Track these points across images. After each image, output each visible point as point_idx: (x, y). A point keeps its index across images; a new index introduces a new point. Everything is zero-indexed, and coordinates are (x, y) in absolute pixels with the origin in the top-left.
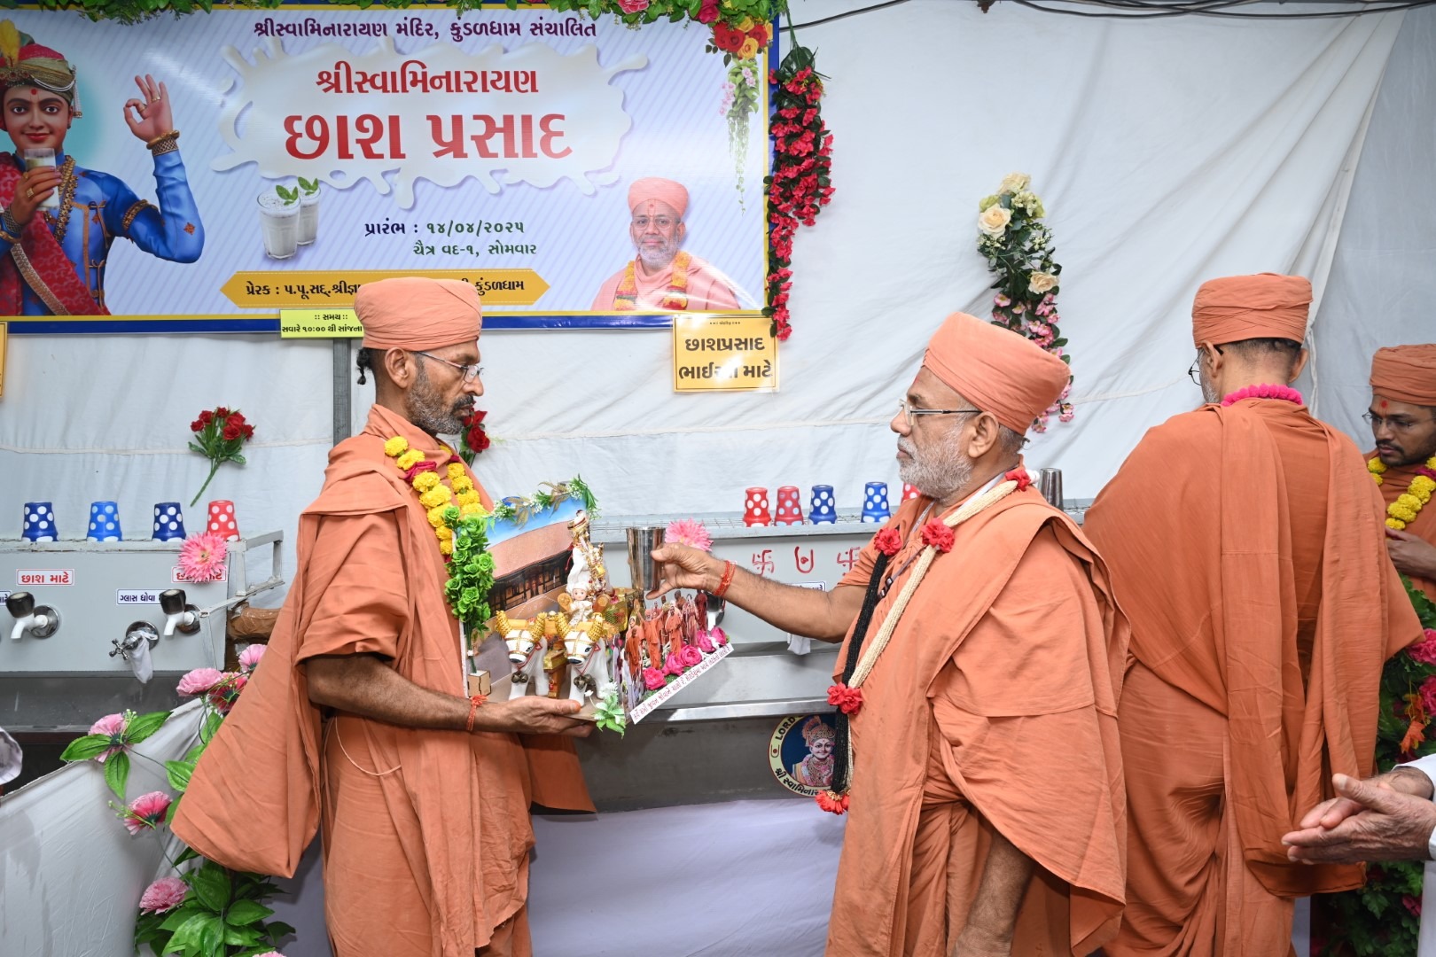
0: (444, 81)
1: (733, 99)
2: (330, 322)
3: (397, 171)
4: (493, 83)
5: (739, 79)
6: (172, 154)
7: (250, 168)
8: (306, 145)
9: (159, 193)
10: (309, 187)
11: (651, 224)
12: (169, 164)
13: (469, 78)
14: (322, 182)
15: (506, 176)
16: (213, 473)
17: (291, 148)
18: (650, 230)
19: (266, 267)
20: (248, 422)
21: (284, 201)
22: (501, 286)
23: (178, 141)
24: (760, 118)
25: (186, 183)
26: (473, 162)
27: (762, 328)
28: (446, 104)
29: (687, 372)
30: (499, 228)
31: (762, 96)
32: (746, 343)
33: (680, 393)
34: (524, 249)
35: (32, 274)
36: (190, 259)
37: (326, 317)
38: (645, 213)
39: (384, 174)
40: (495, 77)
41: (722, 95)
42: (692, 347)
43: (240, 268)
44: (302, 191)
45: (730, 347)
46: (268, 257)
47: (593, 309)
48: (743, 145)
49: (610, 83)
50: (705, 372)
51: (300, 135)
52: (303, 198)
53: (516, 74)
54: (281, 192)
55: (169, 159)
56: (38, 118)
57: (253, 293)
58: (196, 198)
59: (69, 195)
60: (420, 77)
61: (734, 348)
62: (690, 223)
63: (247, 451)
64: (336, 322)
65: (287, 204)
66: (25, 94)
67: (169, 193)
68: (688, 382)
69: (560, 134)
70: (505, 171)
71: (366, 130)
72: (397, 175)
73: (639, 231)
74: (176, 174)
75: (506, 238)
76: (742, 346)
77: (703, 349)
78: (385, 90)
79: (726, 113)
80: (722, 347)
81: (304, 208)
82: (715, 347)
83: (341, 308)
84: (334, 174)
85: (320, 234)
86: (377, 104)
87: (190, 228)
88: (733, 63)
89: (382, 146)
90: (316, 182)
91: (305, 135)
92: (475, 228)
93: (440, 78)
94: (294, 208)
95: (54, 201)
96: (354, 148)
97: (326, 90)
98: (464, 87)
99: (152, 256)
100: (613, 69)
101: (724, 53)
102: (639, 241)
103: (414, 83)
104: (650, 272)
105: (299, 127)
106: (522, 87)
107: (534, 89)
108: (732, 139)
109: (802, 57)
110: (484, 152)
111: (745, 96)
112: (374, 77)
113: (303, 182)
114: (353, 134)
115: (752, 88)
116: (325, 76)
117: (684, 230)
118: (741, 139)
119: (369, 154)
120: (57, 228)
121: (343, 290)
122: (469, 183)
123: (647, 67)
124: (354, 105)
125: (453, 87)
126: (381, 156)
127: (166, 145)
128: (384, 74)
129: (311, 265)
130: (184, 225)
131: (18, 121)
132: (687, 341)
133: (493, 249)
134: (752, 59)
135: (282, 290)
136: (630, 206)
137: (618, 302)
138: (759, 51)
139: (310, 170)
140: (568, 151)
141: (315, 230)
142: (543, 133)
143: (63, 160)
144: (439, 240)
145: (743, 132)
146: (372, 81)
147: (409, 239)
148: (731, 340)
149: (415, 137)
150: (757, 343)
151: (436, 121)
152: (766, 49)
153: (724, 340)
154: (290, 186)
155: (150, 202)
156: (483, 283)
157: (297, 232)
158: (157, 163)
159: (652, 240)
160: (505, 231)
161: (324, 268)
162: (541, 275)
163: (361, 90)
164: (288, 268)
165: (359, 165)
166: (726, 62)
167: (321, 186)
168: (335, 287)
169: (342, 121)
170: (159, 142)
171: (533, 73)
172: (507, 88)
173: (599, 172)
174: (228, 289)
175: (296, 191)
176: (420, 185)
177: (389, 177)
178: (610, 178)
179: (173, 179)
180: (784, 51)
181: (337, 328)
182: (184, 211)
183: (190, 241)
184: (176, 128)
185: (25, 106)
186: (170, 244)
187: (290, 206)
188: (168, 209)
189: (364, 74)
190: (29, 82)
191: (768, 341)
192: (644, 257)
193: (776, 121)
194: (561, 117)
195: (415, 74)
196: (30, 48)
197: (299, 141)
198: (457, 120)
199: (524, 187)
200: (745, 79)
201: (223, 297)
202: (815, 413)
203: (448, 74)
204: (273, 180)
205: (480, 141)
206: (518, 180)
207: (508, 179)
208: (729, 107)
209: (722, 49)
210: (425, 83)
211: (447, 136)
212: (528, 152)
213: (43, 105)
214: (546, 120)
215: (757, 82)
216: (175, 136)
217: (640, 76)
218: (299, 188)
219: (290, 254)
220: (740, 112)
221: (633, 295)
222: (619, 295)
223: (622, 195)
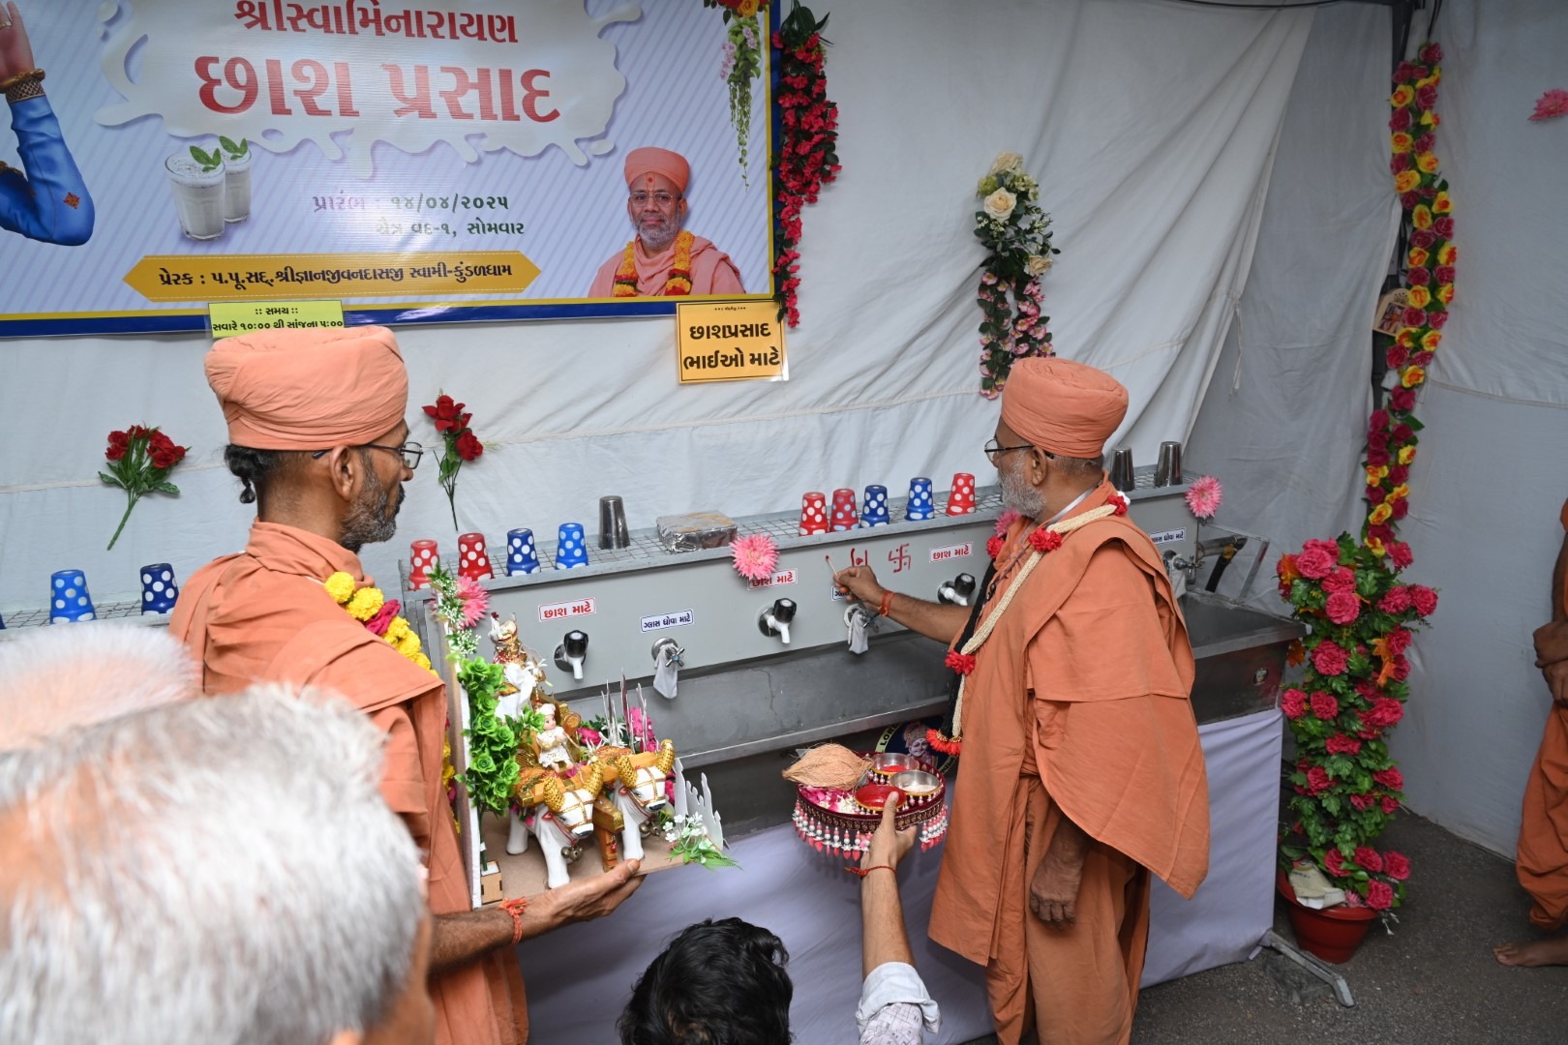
0: (402, 22)
1: (734, 62)
2: (276, 317)
3: (350, 132)
4: (463, 28)
5: (740, 39)
6: (37, 101)
7: (152, 124)
8: (224, 93)
9: (22, 151)
10: (238, 149)
11: (651, 200)
12: (33, 114)
13: (434, 20)
14: (251, 143)
15: (485, 142)
16: (131, 506)
17: (207, 97)
18: (650, 207)
19: (184, 250)
20: (176, 444)
21: (203, 166)
22: (484, 270)
23: (44, 84)
24: (760, 86)
25: (61, 141)
26: (444, 124)
27: (768, 313)
28: (406, 53)
29: (693, 362)
30: (478, 203)
31: (763, 60)
32: (751, 329)
33: (684, 383)
34: (509, 229)
36: (77, 239)
37: (270, 311)
38: (642, 187)
39: (334, 135)
40: (465, 21)
41: (722, 57)
42: (697, 335)
43: (149, 251)
44: (226, 154)
45: (735, 334)
46: (185, 237)
47: (591, 295)
48: (745, 114)
49: (600, 35)
50: (710, 361)
51: (218, 82)
52: (227, 163)
53: (491, 18)
54: (198, 154)
55: (34, 108)
57: (169, 282)
58: (79, 162)
60: (371, 16)
61: (740, 334)
62: (691, 200)
63: (177, 479)
64: (283, 316)
65: (206, 170)
67: (38, 153)
68: (693, 372)
69: (545, 93)
70: (483, 136)
71: (307, 79)
72: (350, 138)
73: (638, 209)
74: (46, 128)
75: (488, 215)
76: (748, 333)
77: (708, 337)
78: (328, 30)
79: (727, 77)
80: (728, 334)
81: (231, 176)
82: (721, 334)
83: (288, 299)
84: (266, 133)
85: (254, 209)
86: (319, 47)
87: (72, 200)
88: (732, 21)
89: (329, 100)
90: (245, 143)
91: (225, 83)
92: (451, 203)
93: (397, 18)
94: (216, 176)
96: (292, 102)
97: (249, 26)
98: (427, 31)
99: (19, 237)
100: (602, 19)
101: (723, 9)
102: (638, 220)
103: (365, 23)
104: (651, 254)
105: (216, 71)
106: (498, 35)
107: (512, 39)
108: (733, 107)
109: (804, 17)
110: (456, 112)
111: (746, 59)
112: (312, 11)
113: (226, 143)
114: (290, 83)
115: (754, 50)
116: (246, 7)
117: (686, 207)
118: (743, 107)
119: (312, 110)
121: (290, 278)
122: (440, 149)
123: (641, 19)
124: (289, 48)
125: (414, 30)
126: (327, 113)
127: (27, 88)
128: (325, 9)
129: (246, 246)
130: (64, 196)
132: (692, 329)
133: (472, 228)
134: (753, 18)
135: (209, 278)
136: (627, 179)
137: (618, 288)
138: (760, 9)
139: (234, 127)
140: (554, 115)
141: (247, 204)
142: (526, 92)
145: (745, 100)
146: (310, 17)
148: (736, 327)
150: (763, 329)
151: (394, 72)
152: (767, 6)
153: (729, 327)
154: (210, 147)
155: (10, 165)
156: (463, 267)
157: (223, 207)
158: (16, 114)
159: (651, 219)
160: (486, 207)
161: (262, 251)
162: (531, 258)
163: (296, 28)
164: (215, 251)
165: (299, 123)
166: (726, 19)
167: (251, 148)
168: (278, 274)
169: (274, 67)
170: (15, 84)
171: (511, 19)
172: (480, 35)
173: (591, 139)
174: (134, 278)
175: (217, 153)
176: (380, 151)
177: (339, 139)
178: (605, 146)
179: (42, 134)
180: (786, 10)
181: (286, 324)
182: (62, 178)
183: (75, 218)
184: (39, 65)
186: (45, 220)
187: (211, 173)
188: (38, 174)
189: (299, 9)
191: (774, 327)
192: (644, 237)
193: (777, 92)
194: (546, 74)
195: (364, 11)
197: (216, 89)
198: (422, 72)
199: (506, 156)
200: (746, 40)
201: (128, 288)
202: (823, 399)
203: (407, 13)
204: (186, 139)
205: (451, 98)
206: (499, 147)
207: (486, 144)
208: (730, 71)
209: (721, 4)
210: (378, 23)
211: (410, 90)
212: (508, 114)
214: (528, 77)
215: (758, 43)
216: (39, 76)
217: (633, 29)
218: (222, 150)
219: (217, 234)
220: (741, 77)
221: (633, 281)
222: (619, 280)
223: (618, 166)
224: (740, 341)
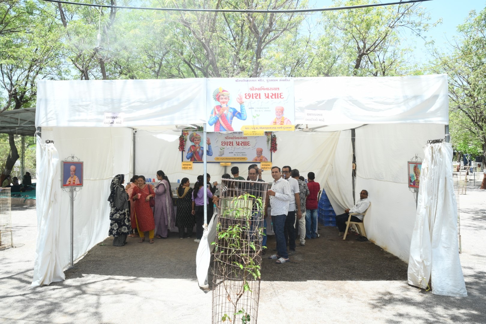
0: (238, 138)
7: (218, 147)
8: (223, 144)
10: (224, 148)
12: (210, 146)
19: (219, 157)
22: (242, 159)
24: (270, 142)
25: (212, 148)
26: (240, 146)
28: (238, 140)
31: (270, 140)
34: (245, 155)
35: (195, 157)
36: (211, 156)
38: (258, 151)
40: (243, 138)
41: (266, 139)
42: (263, 165)
43: (216, 157)
46: (219, 156)
47: (252, 161)
48: (268, 145)
49: (255, 138)
52: (223, 150)
56: (197, 141)
57: (217, 159)
59: (200, 149)
62: (263, 152)
66: (196, 139)
70: (244, 147)
72: (232, 147)
73: (257, 153)
75: (243, 154)
86: (231, 140)
88: (267, 136)
89: (231, 144)
92: (240, 153)
94: (222, 151)
95: (198, 150)
96: (228, 145)
98: (240, 139)
99: (207, 155)
105: (223, 142)
106: (246, 139)
109: (275, 136)
110: (241, 145)
112: (231, 138)
114: (228, 143)
116: (226, 138)
119: (230, 145)
120: (198, 152)
122: (240, 148)
123: (258, 137)
124: (229, 140)
129: (223, 156)
131: (195, 142)
135: (220, 159)
136: (256, 151)
138: (270, 135)
139: (223, 147)
140: (250, 145)
141: (224, 153)
143: (199, 145)
144: (236, 154)
145: (268, 143)
147: (234, 154)
149: (235, 144)
151: (237, 142)
155: (208, 150)
157: (222, 153)
159: (259, 154)
162: (247, 158)
164: (221, 157)
165: (229, 146)
168: (226, 159)
169: (227, 142)
173: (253, 147)
174: (215, 159)
176: (235, 148)
180: (273, 135)
182: (211, 151)
183: (211, 154)
185: (196, 140)
186: (209, 154)
190: (196, 138)
191: (271, 165)
192: (258, 156)
193: (271, 143)
196: (197, 135)
198: (239, 142)
199: (245, 149)
204: (220, 148)
205: (241, 144)
210: (236, 138)
211: (238, 143)
212: (246, 145)
213: (198, 140)
214: (248, 142)
216: (211, 143)
219: (221, 155)
220: (268, 141)
221: (256, 160)
222: (255, 160)
223: (256, 149)
224: (267, 166)
